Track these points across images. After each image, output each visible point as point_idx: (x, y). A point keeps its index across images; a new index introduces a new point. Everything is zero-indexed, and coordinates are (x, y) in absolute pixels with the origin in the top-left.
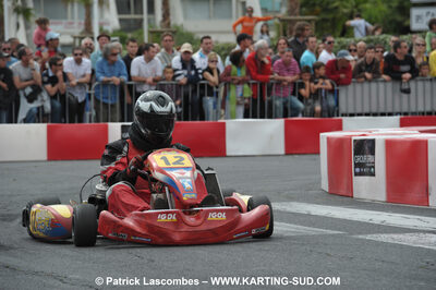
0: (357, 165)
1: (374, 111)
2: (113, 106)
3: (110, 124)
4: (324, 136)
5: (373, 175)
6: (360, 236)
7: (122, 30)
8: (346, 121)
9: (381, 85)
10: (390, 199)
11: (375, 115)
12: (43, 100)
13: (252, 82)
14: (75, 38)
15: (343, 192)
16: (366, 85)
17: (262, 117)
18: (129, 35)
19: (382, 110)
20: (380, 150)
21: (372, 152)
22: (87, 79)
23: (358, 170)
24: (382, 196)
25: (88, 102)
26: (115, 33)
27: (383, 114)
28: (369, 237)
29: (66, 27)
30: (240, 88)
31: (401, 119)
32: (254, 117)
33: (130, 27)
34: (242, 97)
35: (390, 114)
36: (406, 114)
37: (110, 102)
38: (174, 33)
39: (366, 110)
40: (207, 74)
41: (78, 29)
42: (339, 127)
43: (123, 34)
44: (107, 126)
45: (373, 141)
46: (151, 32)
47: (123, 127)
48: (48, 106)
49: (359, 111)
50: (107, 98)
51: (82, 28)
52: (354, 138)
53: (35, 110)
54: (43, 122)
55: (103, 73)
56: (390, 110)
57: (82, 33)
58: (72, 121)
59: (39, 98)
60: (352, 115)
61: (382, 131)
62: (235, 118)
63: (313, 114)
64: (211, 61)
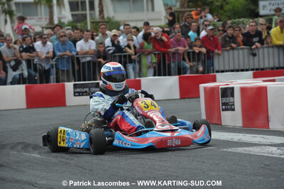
0: (223, 104)
1: (237, 68)
2: (68, 71)
3: (66, 84)
4: (202, 86)
5: (234, 110)
6: (225, 150)
7: (73, 22)
8: (219, 76)
9: (241, 51)
10: (245, 125)
11: (237, 71)
12: (22, 70)
13: (156, 52)
14: (43, 28)
15: (215, 122)
16: (231, 52)
17: (165, 75)
18: (79, 25)
19: (242, 68)
20: (237, 94)
21: (233, 95)
22: (51, 54)
23: (224, 107)
24: (239, 123)
25: (51, 69)
26: (69, 24)
27: (242, 70)
28: (230, 150)
29: (37, 21)
30: (149, 57)
31: (254, 73)
32: (159, 75)
33: (79, 19)
34: (151, 62)
35: (247, 70)
36: (257, 69)
37: (65, 69)
38: (107, 22)
39: (232, 68)
40: (127, 48)
41: (45, 22)
42: (214, 80)
43: (74, 24)
44: (64, 85)
45: (233, 88)
46: (92, 23)
47: (74, 85)
48: (26, 74)
49: (227, 69)
50: (64, 67)
51: (48, 21)
52: (220, 87)
53: (18, 76)
54: (23, 83)
55: (59, 51)
56: (247, 67)
57: (47, 25)
58: (41, 82)
59: (20, 68)
60: (223, 72)
61: (239, 81)
62: (146, 76)
63: (197, 72)
64: (129, 40)
